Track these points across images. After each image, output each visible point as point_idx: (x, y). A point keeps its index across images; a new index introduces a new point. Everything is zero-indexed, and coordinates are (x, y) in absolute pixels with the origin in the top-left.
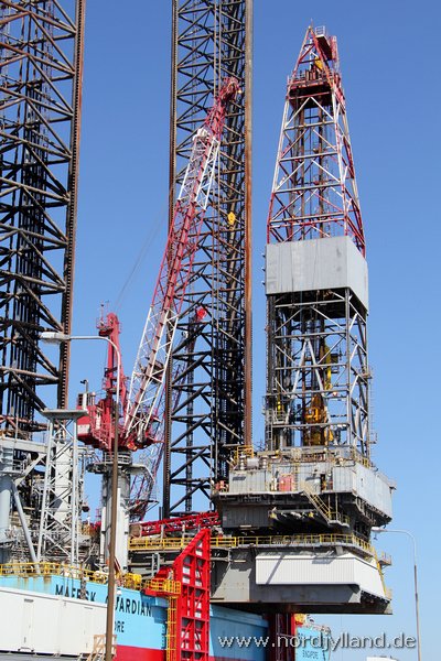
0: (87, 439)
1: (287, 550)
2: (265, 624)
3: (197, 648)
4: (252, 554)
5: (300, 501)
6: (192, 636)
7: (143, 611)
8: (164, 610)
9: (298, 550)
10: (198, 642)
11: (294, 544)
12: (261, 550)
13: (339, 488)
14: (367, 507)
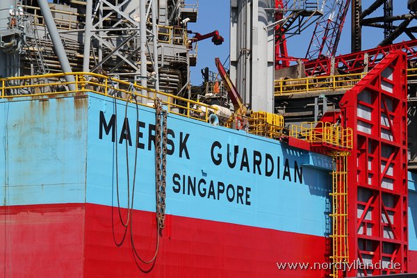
3: (387, 235)
6: (377, 217)
7: (287, 174)
8: (326, 174)
10: (389, 227)
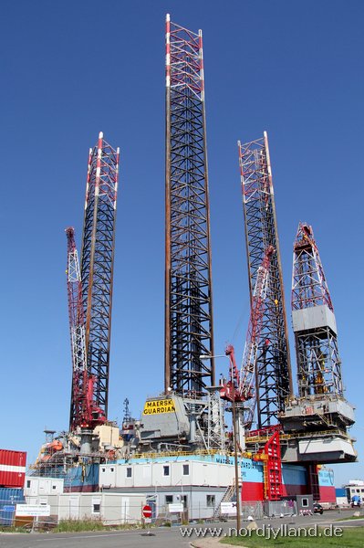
0: (224, 398)
1: (312, 438)
2: (305, 470)
3: (277, 481)
4: (297, 441)
5: (316, 417)
6: (274, 477)
7: (253, 467)
8: (262, 466)
9: (316, 438)
10: (277, 479)
11: (315, 436)
12: (301, 439)
13: (331, 411)
14: (344, 418)
